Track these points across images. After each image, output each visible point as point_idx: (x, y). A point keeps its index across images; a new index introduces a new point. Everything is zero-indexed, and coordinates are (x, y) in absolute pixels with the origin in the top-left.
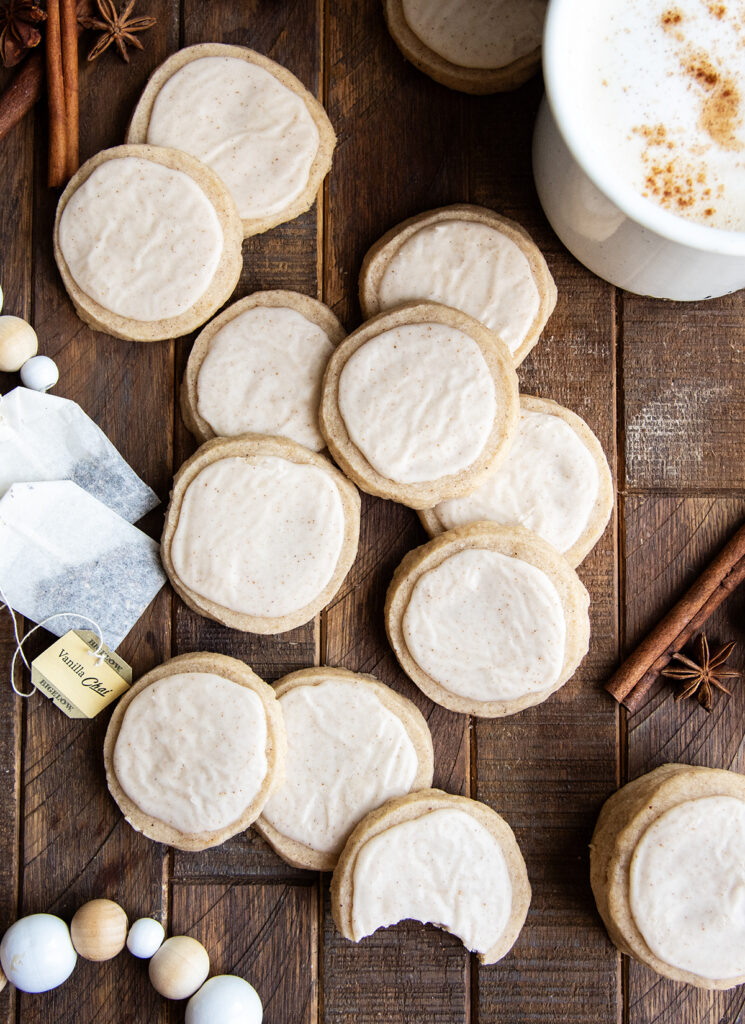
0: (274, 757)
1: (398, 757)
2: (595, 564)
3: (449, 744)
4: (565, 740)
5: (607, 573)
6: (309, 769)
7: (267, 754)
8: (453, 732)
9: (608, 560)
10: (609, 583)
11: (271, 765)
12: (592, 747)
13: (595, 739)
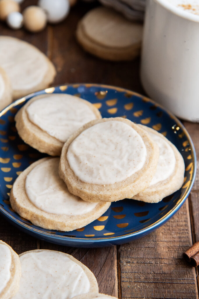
0: (14, 272)
1: (80, 280)
2: (178, 217)
3: (107, 291)
4: (169, 290)
5: (185, 221)
6: (32, 287)
7: (11, 271)
8: (108, 285)
9: (185, 216)
10: (186, 225)
11: (13, 275)
12: (183, 293)
13: (184, 290)
